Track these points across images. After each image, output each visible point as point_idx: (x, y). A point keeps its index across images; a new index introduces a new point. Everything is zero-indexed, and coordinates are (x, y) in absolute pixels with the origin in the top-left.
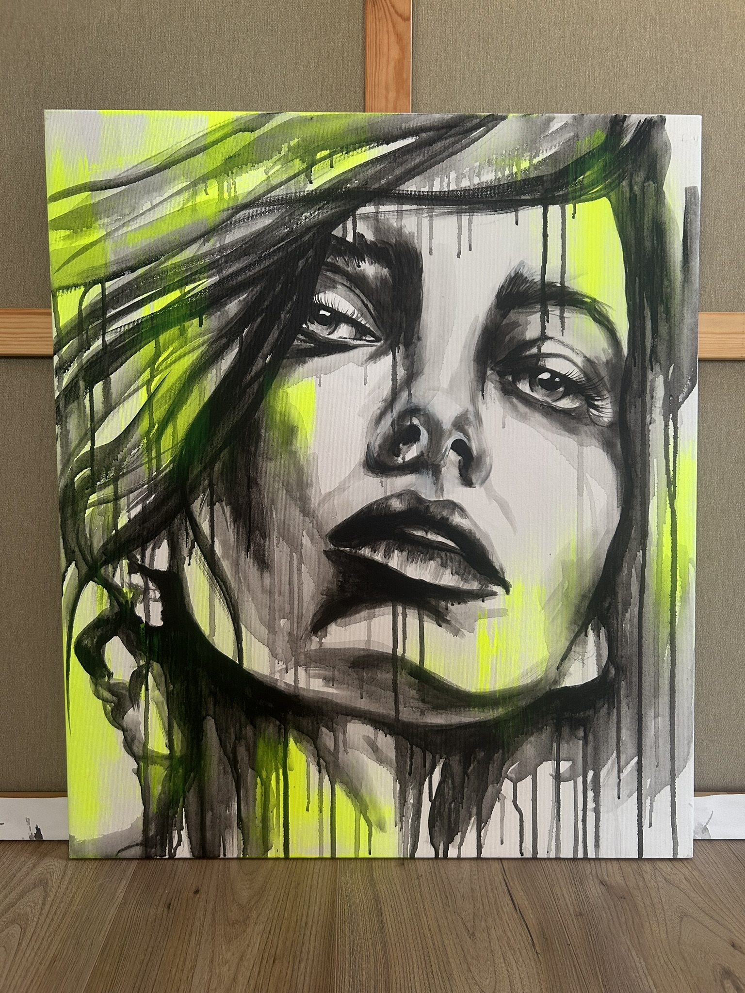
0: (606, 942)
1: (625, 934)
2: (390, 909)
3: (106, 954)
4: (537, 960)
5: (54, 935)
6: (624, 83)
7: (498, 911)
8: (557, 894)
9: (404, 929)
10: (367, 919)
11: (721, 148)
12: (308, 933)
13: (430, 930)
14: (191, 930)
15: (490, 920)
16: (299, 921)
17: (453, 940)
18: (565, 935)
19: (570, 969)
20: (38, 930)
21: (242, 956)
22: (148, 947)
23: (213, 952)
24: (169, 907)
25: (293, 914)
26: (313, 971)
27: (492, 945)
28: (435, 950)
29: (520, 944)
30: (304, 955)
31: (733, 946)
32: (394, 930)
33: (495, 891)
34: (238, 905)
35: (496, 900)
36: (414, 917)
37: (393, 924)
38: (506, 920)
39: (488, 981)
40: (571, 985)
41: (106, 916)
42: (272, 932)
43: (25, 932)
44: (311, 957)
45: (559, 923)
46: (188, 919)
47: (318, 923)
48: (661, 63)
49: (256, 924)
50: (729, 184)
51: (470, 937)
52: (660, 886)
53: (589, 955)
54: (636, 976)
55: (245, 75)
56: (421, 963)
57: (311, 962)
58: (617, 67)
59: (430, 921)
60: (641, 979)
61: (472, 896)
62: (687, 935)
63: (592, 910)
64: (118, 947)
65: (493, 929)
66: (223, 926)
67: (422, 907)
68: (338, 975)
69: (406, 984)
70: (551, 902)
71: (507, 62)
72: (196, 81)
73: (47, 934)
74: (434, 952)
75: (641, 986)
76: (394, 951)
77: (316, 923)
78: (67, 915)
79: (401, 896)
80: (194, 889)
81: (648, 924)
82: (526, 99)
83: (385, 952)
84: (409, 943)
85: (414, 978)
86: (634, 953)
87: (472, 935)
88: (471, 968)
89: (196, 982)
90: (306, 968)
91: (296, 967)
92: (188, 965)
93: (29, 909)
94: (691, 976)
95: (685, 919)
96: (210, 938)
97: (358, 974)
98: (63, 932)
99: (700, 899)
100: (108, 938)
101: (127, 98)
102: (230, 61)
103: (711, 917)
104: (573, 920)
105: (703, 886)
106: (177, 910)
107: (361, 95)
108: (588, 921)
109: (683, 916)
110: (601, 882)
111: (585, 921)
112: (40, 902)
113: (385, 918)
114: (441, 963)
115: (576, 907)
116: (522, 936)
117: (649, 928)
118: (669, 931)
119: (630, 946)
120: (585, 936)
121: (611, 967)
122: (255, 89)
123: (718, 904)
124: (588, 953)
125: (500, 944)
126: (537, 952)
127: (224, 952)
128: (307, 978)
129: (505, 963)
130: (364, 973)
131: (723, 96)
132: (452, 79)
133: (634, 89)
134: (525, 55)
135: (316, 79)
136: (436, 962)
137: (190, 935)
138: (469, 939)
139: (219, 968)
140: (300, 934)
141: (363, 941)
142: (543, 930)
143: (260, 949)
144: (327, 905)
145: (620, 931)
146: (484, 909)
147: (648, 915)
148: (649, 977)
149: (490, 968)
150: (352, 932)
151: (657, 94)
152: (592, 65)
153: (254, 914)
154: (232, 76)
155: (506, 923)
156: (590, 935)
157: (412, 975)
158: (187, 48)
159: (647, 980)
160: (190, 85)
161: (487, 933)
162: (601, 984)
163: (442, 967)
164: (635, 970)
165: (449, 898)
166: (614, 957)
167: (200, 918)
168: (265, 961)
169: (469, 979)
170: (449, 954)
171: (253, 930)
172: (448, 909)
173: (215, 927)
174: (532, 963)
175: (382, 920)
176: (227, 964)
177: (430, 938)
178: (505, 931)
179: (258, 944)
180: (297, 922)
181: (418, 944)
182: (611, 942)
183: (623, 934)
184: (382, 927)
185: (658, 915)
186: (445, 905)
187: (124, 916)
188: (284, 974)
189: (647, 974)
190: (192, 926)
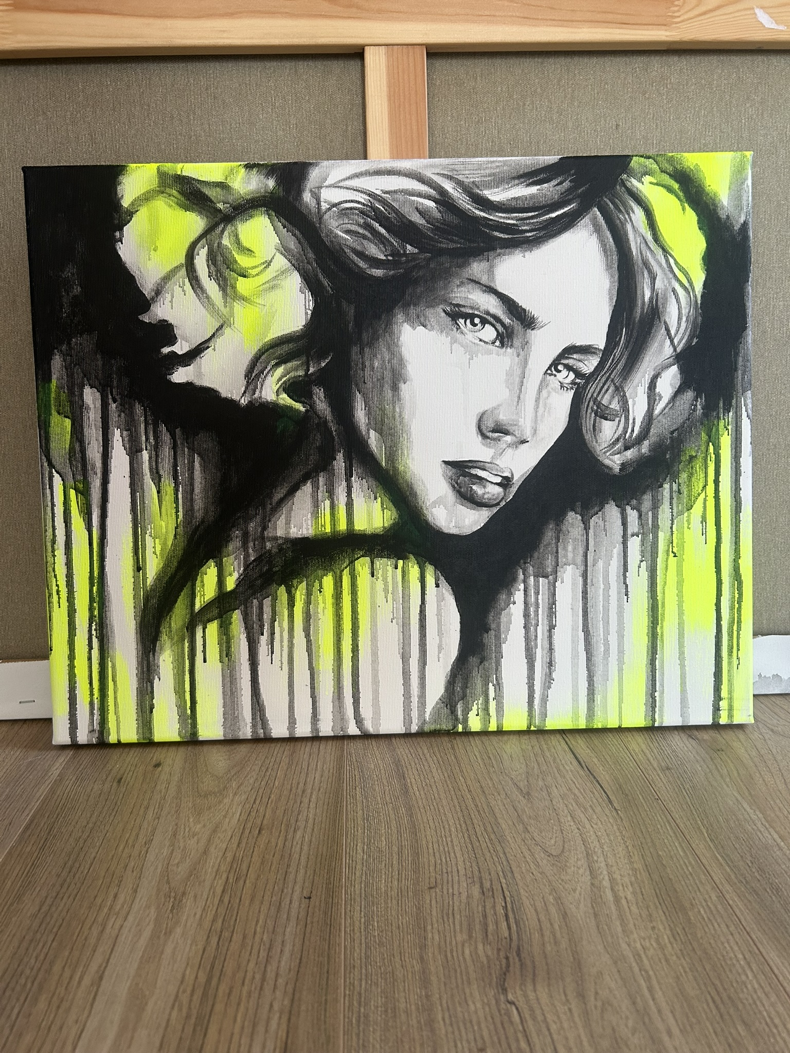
0: (706, 796)
1: (730, 785)
2: (415, 772)
3: (29, 834)
4: (617, 817)
7: (559, 770)
8: (634, 750)
9: (435, 791)
10: (385, 783)
13: (470, 791)
14: (149, 804)
16: (294, 788)
17: (502, 801)
18: (650, 790)
19: (663, 824)
21: (216, 827)
22: (88, 823)
23: (176, 825)
25: (286, 782)
26: (314, 839)
27: (554, 803)
28: (479, 811)
29: (592, 802)
30: (301, 824)
32: (422, 792)
33: (553, 750)
34: (212, 776)
35: (555, 759)
36: (448, 780)
37: (420, 786)
38: (571, 778)
39: (553, 842)
40: (666, 841)
41: (33, 795)
42: (258, 802)
44: (310, 825)
45: (641, 779)
46: (145, 793)
47: (319, 789)
49: (235, 794)
51: (524, 797)
52: (766, 738)
53: (685, 808)
57: (311, 830)
59: (469, 782)
60: (761, 832)
61: (523, 756)
63: (682, 763)
64: (47, 826)
65: (554, 788)
66: (191, 799)
67: (457, 768)
68: (348, 843)
69: (441, 848)
70: (627, 758)
74: (477, 813)
75: (764, 841)
76: (424, 814)
77: (317, 790)
80: (154, 762)
81: (758, 775)
83: (411, 816)
84: (442, 806)
85: (452, 841)
86: (746, 805)
87: (527, 795)
88: (529, 828)
89: (151, 857)
90: (303, 837)
91: (289, 837)
92: (142, 839)
96: (173, 810)
97: (374, 840)
100: (34, 817)
104: (658, 775)
106: (131, 784)
108: (679, 774)
110: (690, 736)
111: (675, 775)
113: (409, 781)
114: (488, 825)
115: (661, 762)
116: (593, 793)
117: (761, 780)
119: (739, 798)
120: (677, 790)
121: (718, 821)
125: (566, 802)
126: (615, 809)
127: (192, 825)
128: (305, 848)
129: (574, 822)
136: (481, 823)
137: (147, 808)
138: (523, 799)
139: (184, 841)
140: (295, 802)
141: (380, 806)
142: (620, 785)
143: (241, 819)
144: (331, 771)
145: (723, 784)
146: (539, 768)
147: (756, 767)
148: (771, 830)
149: (555, 827)
150: (366, 798)
153: (234, 784)
155: (570, 781)
156: (684, 787)
157: (449, 839)
159: (769, 832)
161: (545, 791)
162: (708, 839)
163: (489, 829)
164: (751, 823)
165: (492, 758)
166: (720, 810)
167: (161, 792)
168: (247, 831)
169: (527, 840)
170: (498, 815)
171: (232, 801)
172: (492, 770)
173: (180, 799)
174: (611, 821)
175: (405, 784)
176: (196, 837)
177: (470, 800)
178: (570, 789)
179: (238, 814)
180: (291, 790)
181: (455, 806)
182: (713, 796)
183: (728, 786)
184: (405, 791)
185: (770, 766)
186: (488, 767)
187: (58, 792)
188: (273, 844)
189: (767, 826)
190: (150, 799)
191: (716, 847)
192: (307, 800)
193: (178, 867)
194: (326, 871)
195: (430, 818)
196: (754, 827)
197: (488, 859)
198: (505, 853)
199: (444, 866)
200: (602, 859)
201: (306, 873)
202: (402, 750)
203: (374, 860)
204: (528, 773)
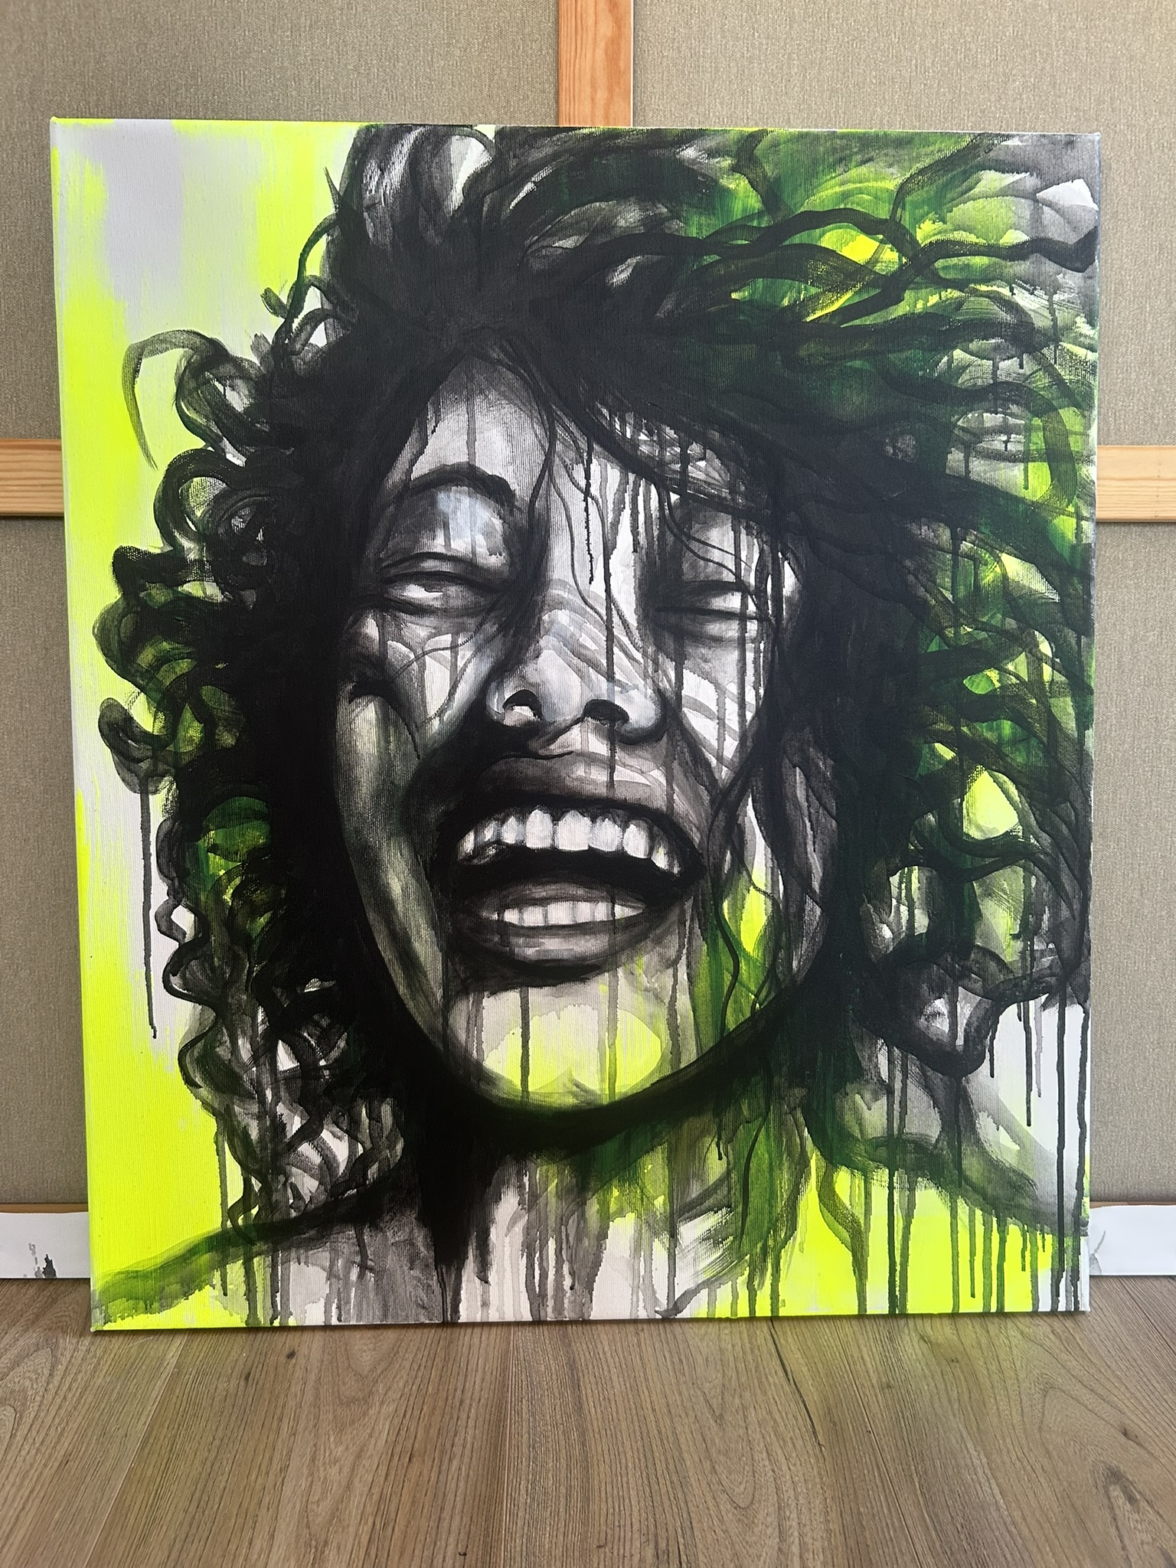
0: (927, 1429)
1: (957, 1415)
2: (593, 1380)
3: (147, 1451)
4: (820, 1455)
5: (67, 1422)
6: (972, 78)
7: (760, 1383)
8: (852, 1357)
9: (614, 1409)
10: (557, 1394)
11: (1125, 183)
12: (464, 1416)
13: (654, 1410)
14: (282, 1413)
15: (747, 1395)
16: (450, 1397)
17: (689, 1426)
18: (863, 1418)
19: (870, 1468)
20: (43, 1414)
21: (361, 1452)
22: (214, 1439)
23: (315, 1445)
24: (247, 1378)
25: (441, 1388)
26: (471, 1472)
27: (750, 1432)
28: (661, 1440)
29: (794, 1432)
30: (458, 1450)
31: (1125, 1434)
32: (598, 1410)
33: (756, 1352)
34: (355, 1375)
35: (757, 1367)
36: (629, 1392)
37: (597, 1402)
38: (773, 1395)
39: (742, 1487)
40: (871, 1493)
41: (149, 1392)
42: (408, 1416)
43: (21, 1417)
44: (467, 1452)
45: (855, 1400)
46: (278, 1396)
47: (480, 1400)
48: (1031, 46)
49: (382, 1403)
50: (1138, 241)
51: (716, 1421)
52: (1013, 1344)
53: (900, 1447)
54: (972, 1480)
55: (367, 64)
56: (639, 1460)
57: (469, 1460)
58: (961, 53)
59: (654, 1398)
60: (980, 1484)
61: (722, 1361)
62: (1054, 1418)
63: (907, 1379)
64: (166, 1439)
65: (752, 1410)
66: (331, 1407)
67: (642, 1375)
68: (510, 1480)
69: (615, 1492)
70: (843, 1368)
71: (785, 44)
72: (289, 73)
73: (57, 1420)
74: (659, 1443)
75: (981, 1496)
76: (598, 1442)
77: (477, 1400)
78: (87, 1392)
79: (610, 1360)
80: (286, 1351)
81: (992, 1400)
82: (816, 103)
83: (584, 1444)
84: (621, 1431)
85: (628, 1483)
86: (970, 1445)
88: (717, 1467)
89: (288, 1490)
90: (460, 1469)
91: (444, 1468)
92: (276, 1467)
93: (28, 1383)
94: (1059, 1479)
95: (1051, 1392)
96: (311, 1424)
97: (540, 1478)
98: (80, 1418)
99: (1075, 1363)
100: (151, 1427)
101: (179, 100)
102: (343, 41)
103: (1092, 1390)
104: (876, 1396)
105: (1081, 1343)
106: (261, 1383)
107: (552, 96)
108: (899, 1395)
109: (1048, 1388)
110: (922, 1337)
111: (896, 1397)
112: (46, 1372)
113: (584, 1393)
114: (670, 1461)
115: (882, 1375)
116: (797, 1420)
117: (995, 1408)
118: (1026, 1410)
119: (965, 1435)
120: (894, 1419)
121: (934, 1467)
122: (383, 87)
123: (1103, 1370)
124: (899, 1444)
125: (764, 1432)
126: (819, 1444)
127: (333, 1446)
128: (462, 1484)
129: (770, 1460)
130: (550, 1475)
131: (1129, 100)
132: (698, 71)
133: (988, 87)
134: (814, 32)
135: (480, 69)
136: (663, 1458)
137: (281, 1419)
138: (714, 1424)
139: (325, 1470)
140: (451, 1418)
141: (549, 1428)
142: (829, 1410)
143: (389, 1440)
144: (494, 1373)
145: (950, 1412)
146: (738, 1378)
147: (993, 1387)
148: (992, 1481)
149: (746, 1468)
150: (533, 1415)
151: (1024, 96)
152: (921, 49)
153: (381, 1388)
154: (346, 65)
155: (772, 1400)
156: (903, 1417)
157: (624, 1479)
158: (274, 20)
159: (990, 1483)
160: (279, 79)
161: (741, 1413)
162: (919, 1492)
163: (671, 1466)
164: (972, 1471)
165: (684, 1363)
166: (940, 1451)
167: (296, 1395)
168: (396, 1458)
169: (714, 1484)
170: (683, 1447)
171: (379, 1412)
172: (682, 1379)
173: (319, 1407)
174: (812, 1461)
175: (579, 1396)
176: (338, 1464)
177: (654, 1424)
178: (770, 1413)
179: (386, 1432)
180: (447, 1399)
181: (634, 1432)
182: (935, 1430)
183: (954, 1415)
184: (579, 1407)
185: (1009, 1387)
186: (678, 1374)
187: (177, 1391)
188: (426, 1478)
189: (990, 1476)
190: (284, 1406)
191: (926, 1505)
192: (465, 1416)
193: (318, 1506)
194: (484, 1518)
195: (606, 1448)
196: (974, 1477)
197: (666, 1508)
198: (686, 1502)
199: (617, 1517)
200: (794, 1515)
201: (462, 1520)
202: (578, 1344)
203: (538, 1505)
204: (724, 1385)
